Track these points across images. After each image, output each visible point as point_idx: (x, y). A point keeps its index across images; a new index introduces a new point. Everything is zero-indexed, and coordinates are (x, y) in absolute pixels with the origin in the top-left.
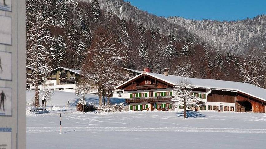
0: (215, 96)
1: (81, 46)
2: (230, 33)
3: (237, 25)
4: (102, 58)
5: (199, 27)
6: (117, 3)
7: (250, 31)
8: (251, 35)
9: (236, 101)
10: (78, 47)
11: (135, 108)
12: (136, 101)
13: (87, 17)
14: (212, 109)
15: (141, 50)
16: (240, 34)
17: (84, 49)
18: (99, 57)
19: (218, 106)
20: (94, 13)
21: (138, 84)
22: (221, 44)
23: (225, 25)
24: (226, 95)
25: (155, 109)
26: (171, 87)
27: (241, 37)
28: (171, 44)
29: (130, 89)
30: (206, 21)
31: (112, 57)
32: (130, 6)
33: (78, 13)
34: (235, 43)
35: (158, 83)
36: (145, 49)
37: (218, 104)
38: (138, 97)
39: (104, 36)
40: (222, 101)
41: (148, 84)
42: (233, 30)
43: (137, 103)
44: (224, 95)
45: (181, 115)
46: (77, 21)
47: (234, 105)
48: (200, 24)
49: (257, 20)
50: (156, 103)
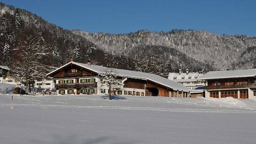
0: (129, 83)
1: (6, 47)
2: (118, 43)
3: (123, 37)
4: (28, 54)
5: (95, 38)
6: (32, 18)
7: (133, 42)
8: (133, 45)
9: (146, 88)
10: (4, 48)
11: (62, 93)
12: (64, 87)
13: (11, 25)
14: (127, 94)
15: (54, 52)
16: (125, 44)
17: (9, 49)
18: (26, 53)
19: (132, 92)
20: (16, 22)
21: (66, 72)
22: (111, 51)
23: (114, 37)
24: (138, 82)
25: (80, 93)
26: (95, 74)
27: (126, 46)
28: (78, 48)
29: (59, 77)
30: (100, 34)
31: (37, 53)
32: (42, 20)
33: (3, 22)
34: (122, 51)
35: (83, 71)
36: (58, 51)
37: (131, 90)
38: (66, 83)
39: (31, 35)
40: (135, 87)
41: (74, 72)
42: (120, 41)
43: (65, 89)
44: (136, 83)
45: (106, 97)
46: (2, 28)
47: (144, 91)
48: (96, 36)
49: (138, 34)
50: (81, 89)
